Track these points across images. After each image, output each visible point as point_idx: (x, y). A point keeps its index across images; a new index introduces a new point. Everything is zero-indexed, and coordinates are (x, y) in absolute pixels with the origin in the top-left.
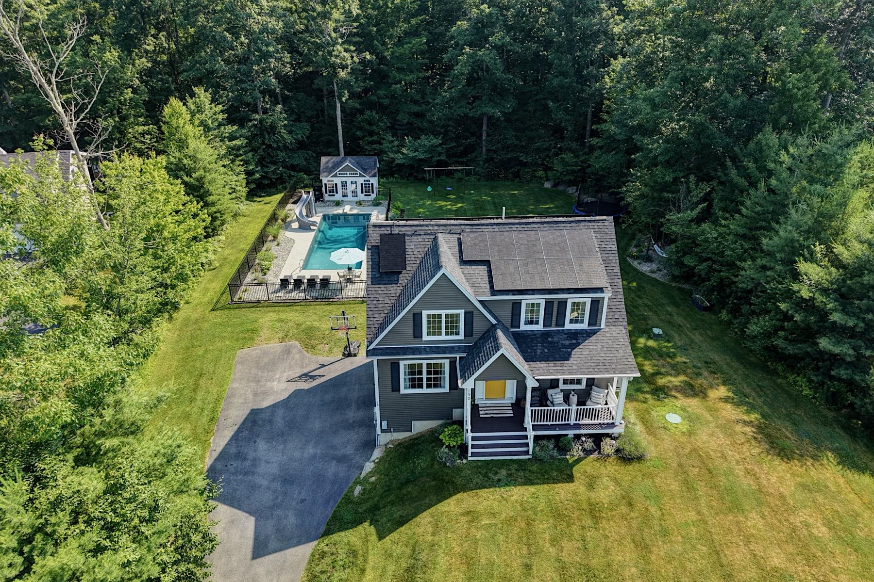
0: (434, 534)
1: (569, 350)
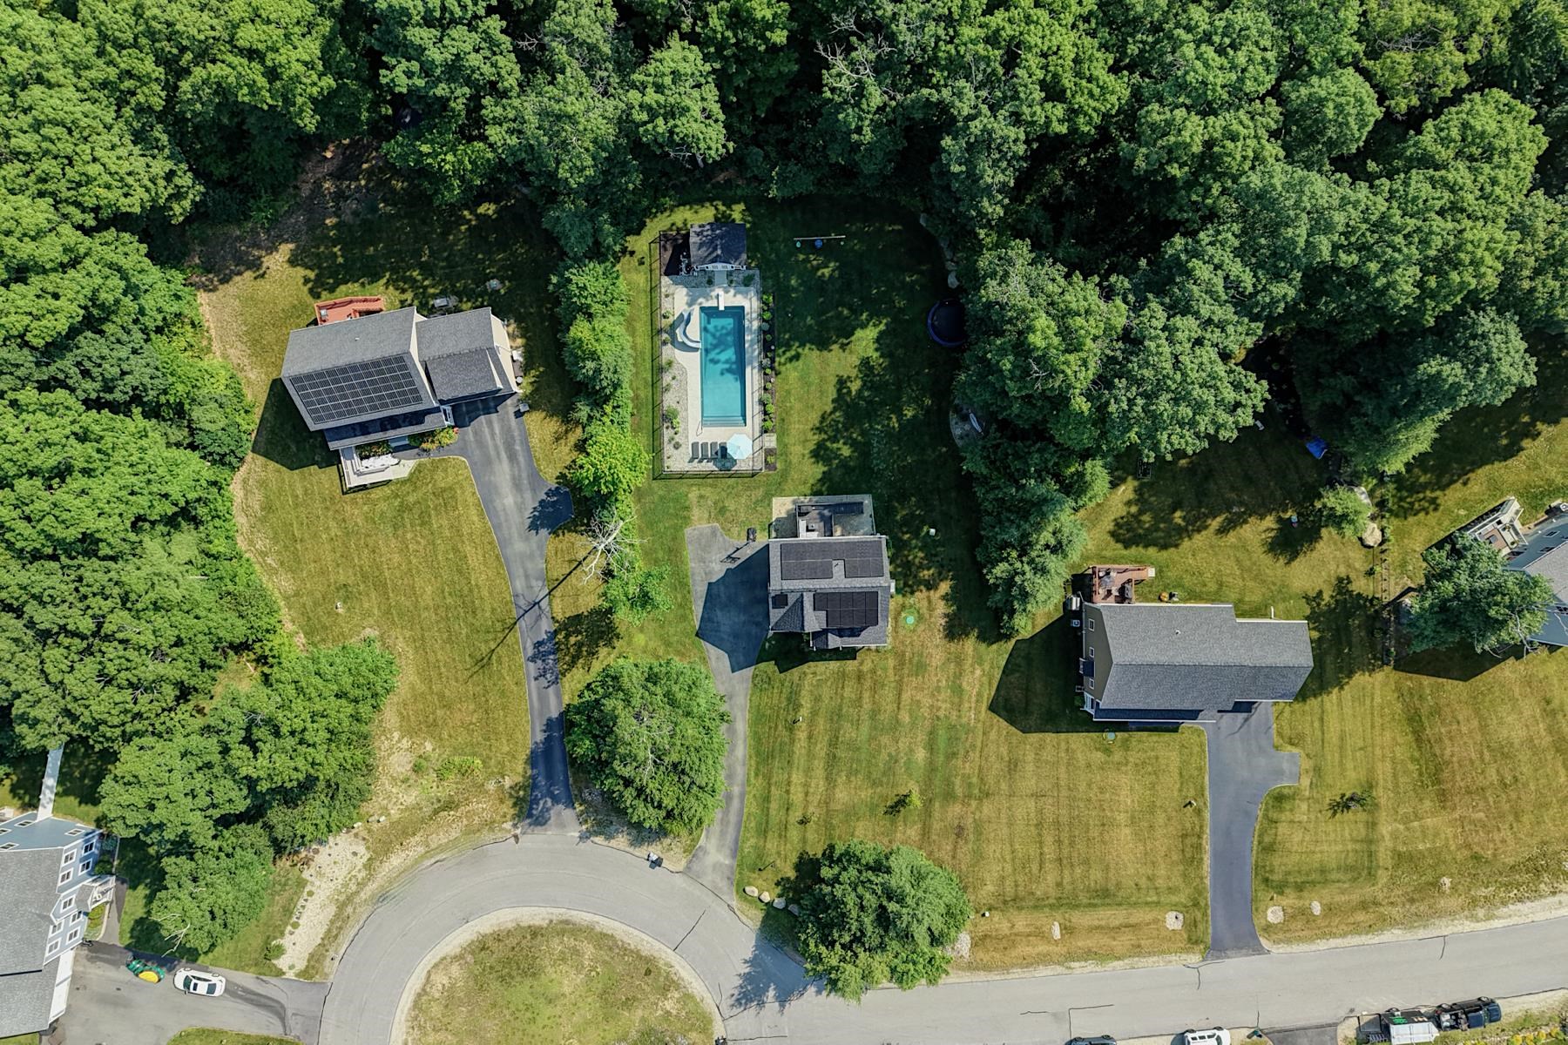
0: (798, 681)
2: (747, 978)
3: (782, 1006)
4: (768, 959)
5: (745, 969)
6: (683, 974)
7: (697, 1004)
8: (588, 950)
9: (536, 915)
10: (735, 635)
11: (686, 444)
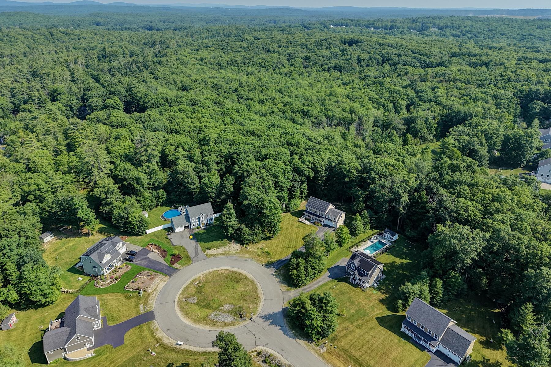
0: (340, 284)
1: (363, 276)
2: (270, 315)
3: (270, 325)
4: (278, 316)
5: (271, 313)
6: (261, 304)
7: (256, 310)
8: (251, 287)
9: (250, 276)
10: (336, 273)
11: (357, 249)
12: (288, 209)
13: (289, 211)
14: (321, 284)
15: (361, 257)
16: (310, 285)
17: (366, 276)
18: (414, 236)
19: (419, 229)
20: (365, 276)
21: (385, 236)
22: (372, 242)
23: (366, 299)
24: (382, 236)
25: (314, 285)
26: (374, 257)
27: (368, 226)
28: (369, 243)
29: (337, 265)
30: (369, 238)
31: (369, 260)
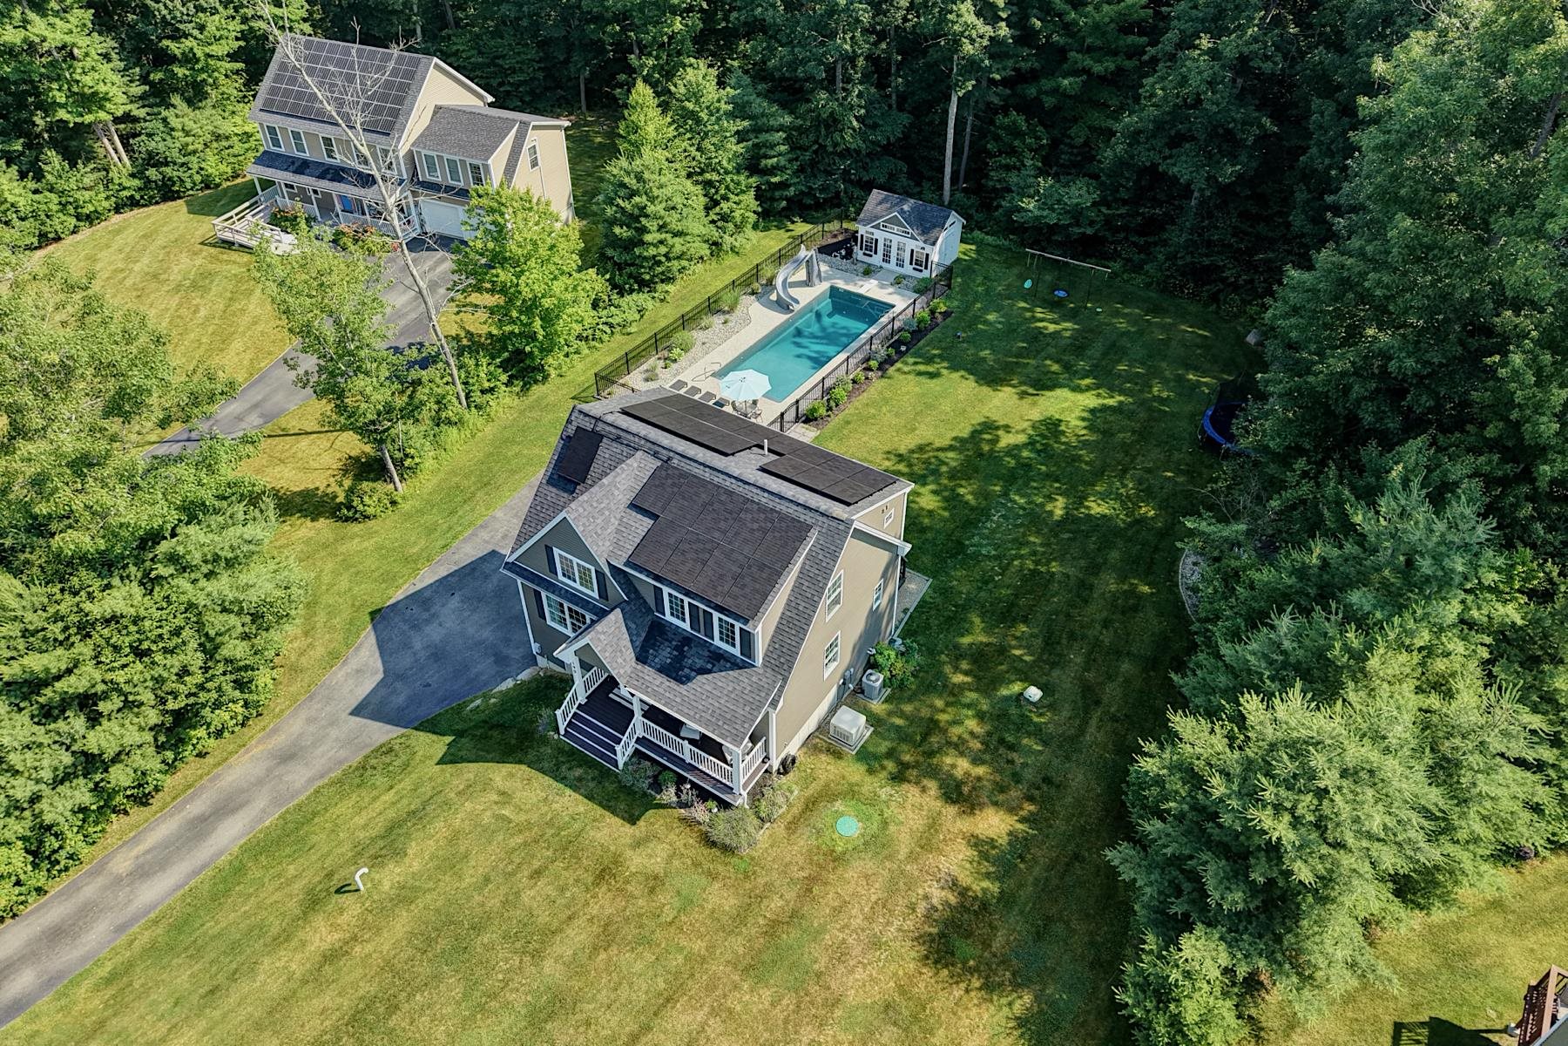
0: (459, 793)
1: (693, 674)
10: (438, 654)
11: (666, 381)
12: (152, 173)
13: (168, 192)
14: (230, 834)
15: (655, 450)
16: (89, 891)
17: (736, 665)
18: (1077, 214)
19: (1109, 155)
20: (719, 661)
21: (871, 247)
22: (783, 306)
23: (754, 969)
24: (849, 255)
25: (142, 872)
26: (809, 419)
27: (746, 204)
28: (759, 319)
29: (469, 552)
30: (755, 283)
31: (746, 465)
